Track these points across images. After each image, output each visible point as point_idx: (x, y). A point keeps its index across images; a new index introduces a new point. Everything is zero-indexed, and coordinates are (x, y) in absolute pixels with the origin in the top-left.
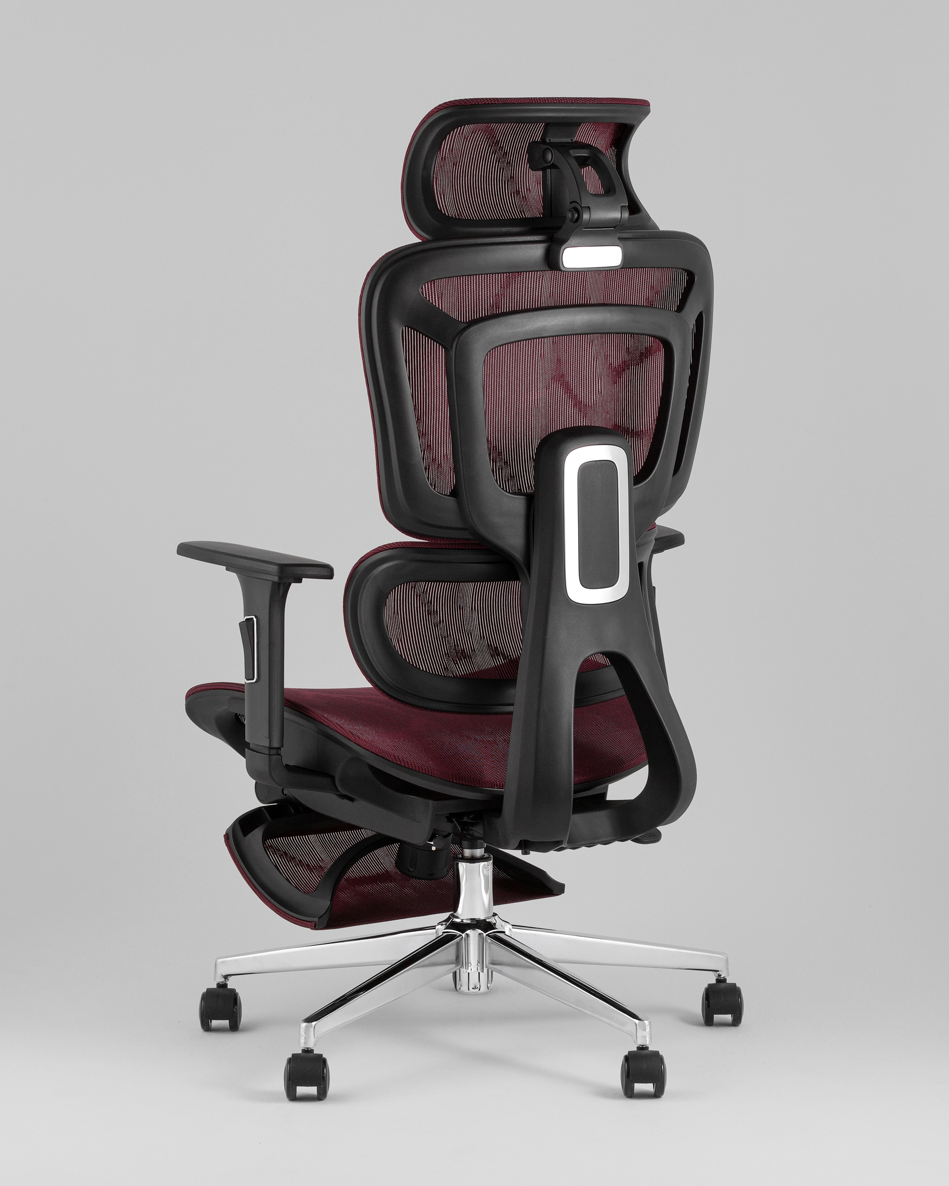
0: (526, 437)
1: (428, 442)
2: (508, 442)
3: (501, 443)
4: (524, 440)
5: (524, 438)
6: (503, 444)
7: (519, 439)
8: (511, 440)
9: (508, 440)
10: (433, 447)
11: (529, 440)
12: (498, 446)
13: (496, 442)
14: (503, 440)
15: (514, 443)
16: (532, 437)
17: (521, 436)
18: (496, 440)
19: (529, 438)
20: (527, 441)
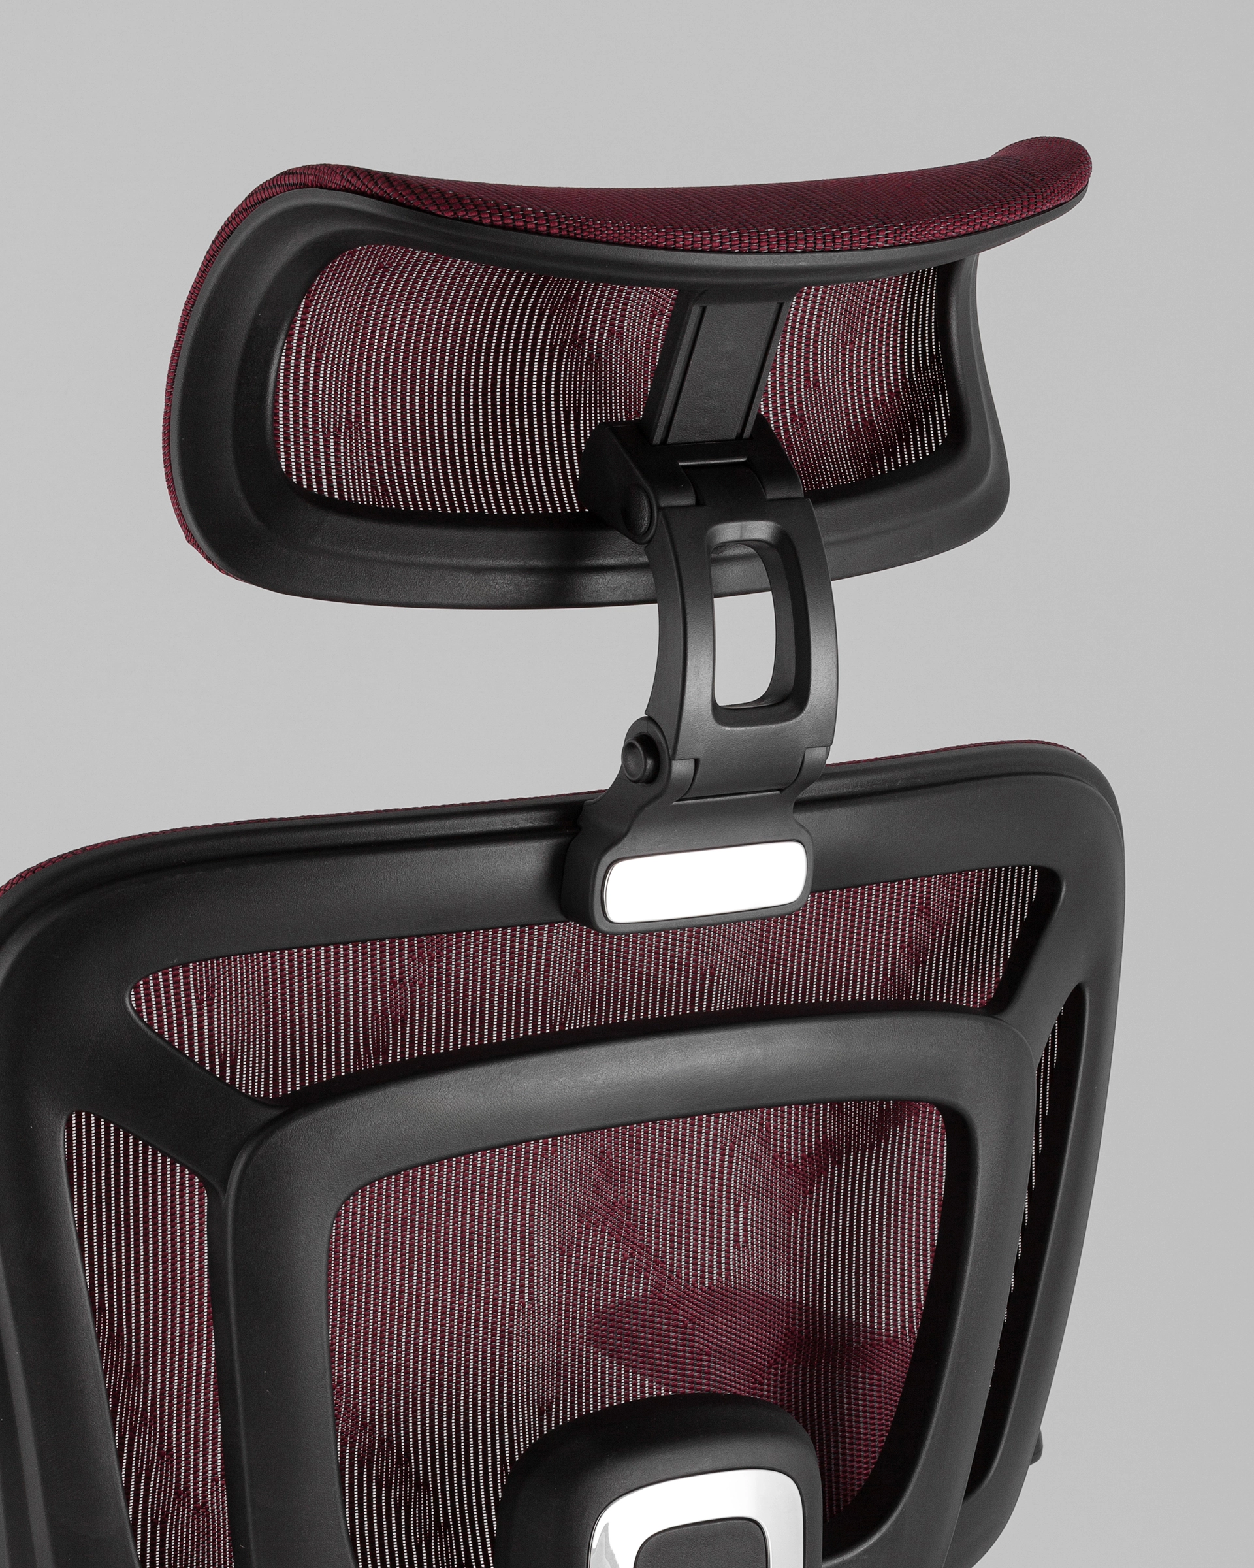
0: (492, 1402)
1: (161, 1441)
2: (432, 1421)
3: (406, 1427)
4: (484, 1412)
5: (484, 1406)
6: (415, 1429)
7: (467, 1409)
8: (441, 1416)
9: (432, 1414)
10: (179, 1457)
11: (501, 1409)
12: (398, 1437)
13: (389, 1424)
14: (415, 1417)
15: (449, 1424)
16: (509, 1399)
17: (475, 1399)
18: (389, 1418)
19: (501, 1403)
20: (492, 1414)
